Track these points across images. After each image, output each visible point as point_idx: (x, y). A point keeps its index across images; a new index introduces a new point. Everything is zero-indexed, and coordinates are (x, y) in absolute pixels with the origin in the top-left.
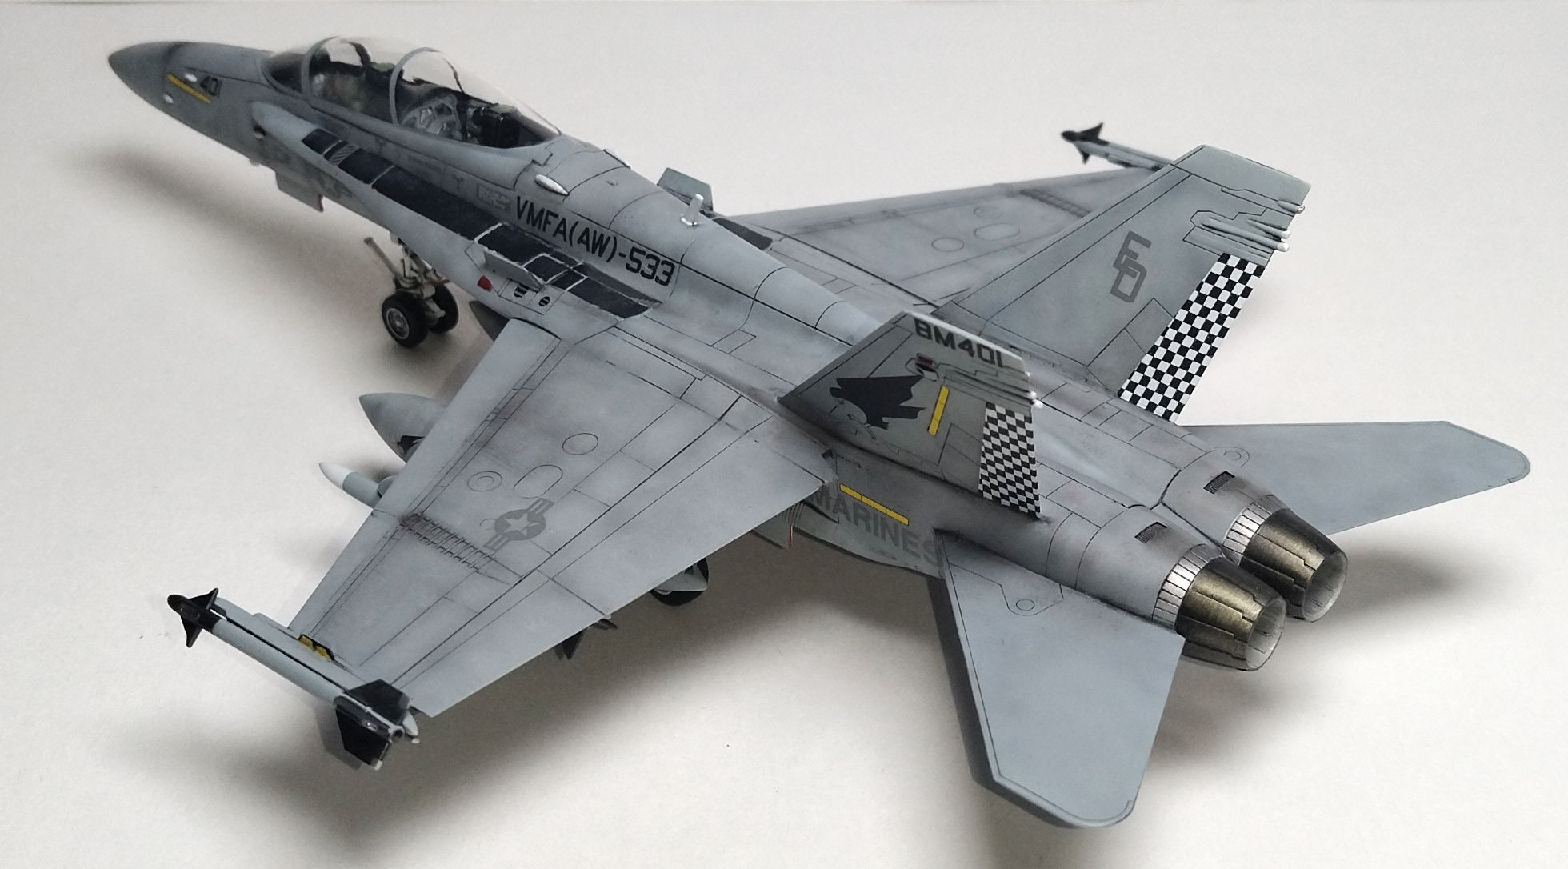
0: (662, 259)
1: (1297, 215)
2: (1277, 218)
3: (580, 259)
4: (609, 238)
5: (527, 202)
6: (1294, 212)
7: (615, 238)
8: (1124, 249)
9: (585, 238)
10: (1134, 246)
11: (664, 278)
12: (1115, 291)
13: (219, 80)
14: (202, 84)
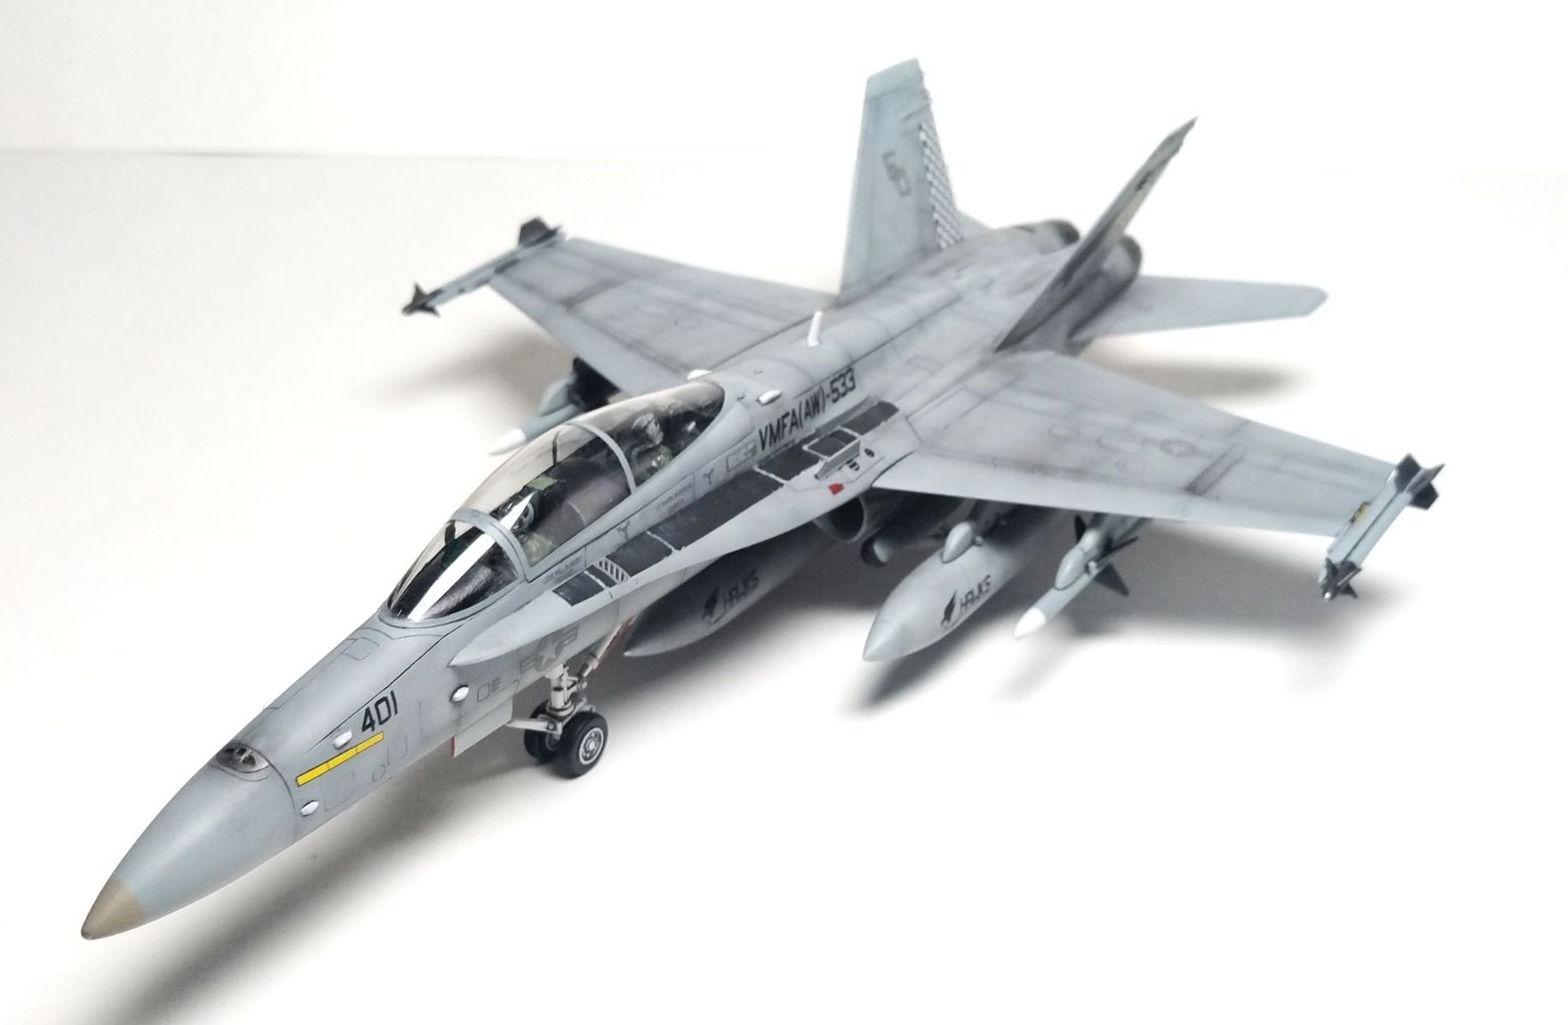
4: (818, 392)
5: (766, 428)
7: (821, 388)
9: (808, 410)
13: (387, 694)
14: (365, 728)
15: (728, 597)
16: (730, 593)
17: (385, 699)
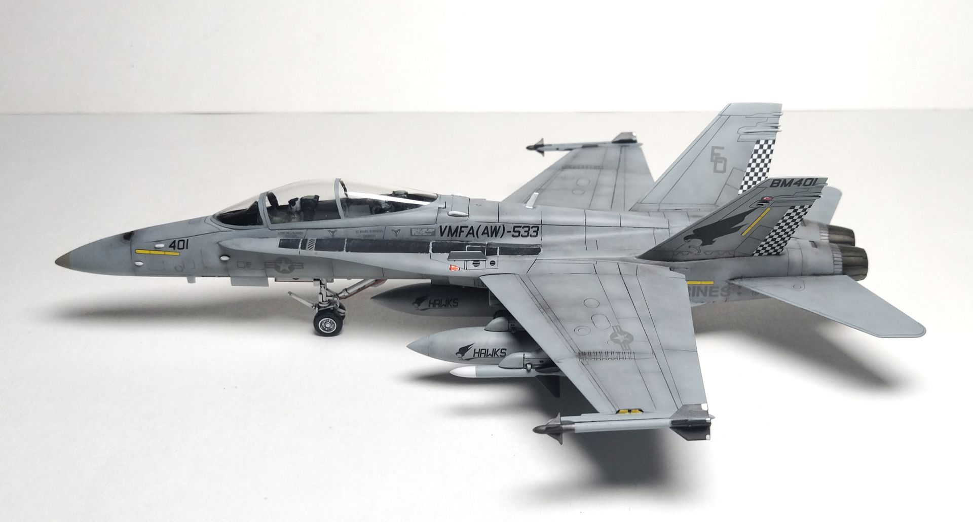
0: (531, 226)
1: (781, 117)
2: (774, 120)
3: (486, 242)
4: (500, 227)
5: (446, 227)
6: (779, 116)
7: (503, 226)
8: (713, 154)
9: (486, 232)
10: (716, 151)
11: (535, 234)
12: (715, 171)
13: (186, 239)
14: (170, 247)
15: (432, 301)
16: (435, 301)
17: (183, 241)
